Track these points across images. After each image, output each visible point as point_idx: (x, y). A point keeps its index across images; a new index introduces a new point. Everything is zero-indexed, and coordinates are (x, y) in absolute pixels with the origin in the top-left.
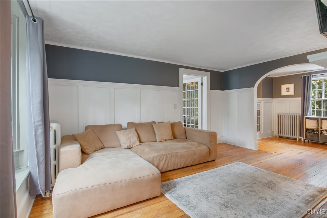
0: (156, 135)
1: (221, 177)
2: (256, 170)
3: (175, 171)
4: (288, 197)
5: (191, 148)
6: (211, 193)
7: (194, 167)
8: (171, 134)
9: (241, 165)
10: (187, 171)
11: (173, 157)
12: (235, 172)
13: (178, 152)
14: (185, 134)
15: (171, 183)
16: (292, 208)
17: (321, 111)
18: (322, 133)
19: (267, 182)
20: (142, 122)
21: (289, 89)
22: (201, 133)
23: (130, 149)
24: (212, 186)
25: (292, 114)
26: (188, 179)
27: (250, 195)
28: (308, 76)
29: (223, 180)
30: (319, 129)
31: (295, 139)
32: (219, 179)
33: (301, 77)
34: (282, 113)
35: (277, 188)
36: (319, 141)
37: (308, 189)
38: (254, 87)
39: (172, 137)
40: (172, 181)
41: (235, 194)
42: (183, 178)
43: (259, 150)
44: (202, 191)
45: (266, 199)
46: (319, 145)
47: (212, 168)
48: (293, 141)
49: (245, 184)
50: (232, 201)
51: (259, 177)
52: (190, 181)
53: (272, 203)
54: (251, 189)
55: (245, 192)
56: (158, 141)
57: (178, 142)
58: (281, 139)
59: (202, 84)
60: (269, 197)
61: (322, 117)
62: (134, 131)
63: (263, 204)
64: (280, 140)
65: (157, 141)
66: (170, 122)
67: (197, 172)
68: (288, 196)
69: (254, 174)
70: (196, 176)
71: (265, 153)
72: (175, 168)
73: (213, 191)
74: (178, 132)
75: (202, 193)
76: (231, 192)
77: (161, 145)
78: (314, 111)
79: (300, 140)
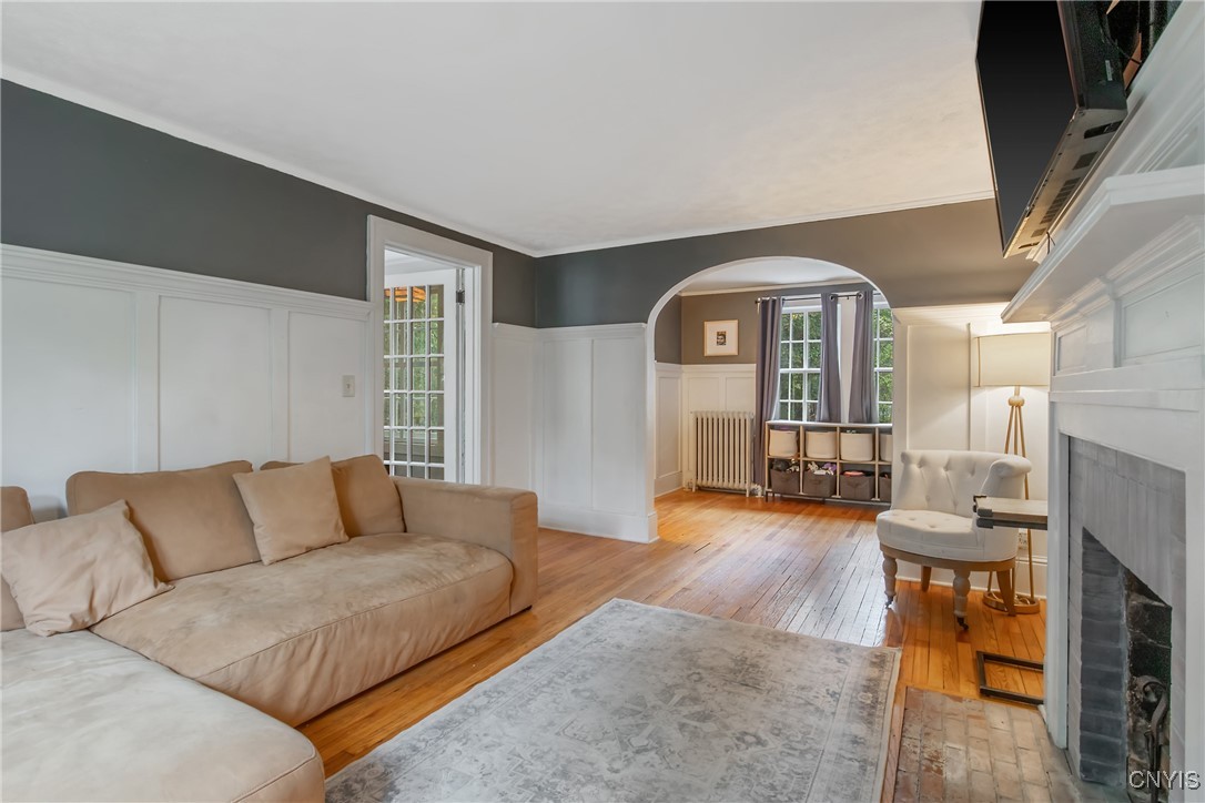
0: (256, 531)
1: (579, 681)
2: (681, 620)
3: (370, 697)
4: (812, 708)
5: (440, 573)
6: (565, 774)
7: (452, 657)
8: (336, 517)
9: (630, 611)
10: (428, 685)
11: (363, 631)
12: (618, 647)
13: (383, 605)
14: (397, 510)
15: (366, 775)
16: (842, 752)
17: (801, 404)
18: (806, 469)
19: (732, 665)
20: (163, 469)
21: (725, 336)
22: (477, 500)
23: (88, 629)
24: (558, 734)
25: (733, 413)
26: (443, 728)
27: (704, 737)
28: (774, 301)
29: (588, 694)
30: (802, 459)
31: (741, 493)
32: (573, 691)
33: (756, 302)
34: (707, 412)
35: (769, 684)
36: (801, 493)
37: (846, 663)
38: (646, 322)
39: (342, 532)
40: (368, 757)
41: (653, 748)
42: (418, 727)
43: (661, 542)
44: (525, 777)
45: (759, 742)
46: (802, 506)
47: (529, 644)
48: (735, 498)
49: (668, 691)
50: (656, 790)
51: (700, 651)
52: (453, 735)
53: (781, 753)
54: (697, 708)
55: (682, 726)
56: (266, 561)
57: (374, 550)
58: (702, 494)
59: (460, 297)
60: (762, 726)
61: (805, 422)
62: (121, 520)
63: (759, 767)
64: (704, 499)
65: (263, 558)
66: (328, 457)
67: (471, 679)
68: (811, 704)
69: (681, 641)
70: (477, 703)
71: (682, 549)
72: (371, 683)
73: (569, 761)
74: (367, 504)
75: (527, 784)
76: (637, 742)
77: (289, 582)
78: (787, 404)
79: (753, 493)
